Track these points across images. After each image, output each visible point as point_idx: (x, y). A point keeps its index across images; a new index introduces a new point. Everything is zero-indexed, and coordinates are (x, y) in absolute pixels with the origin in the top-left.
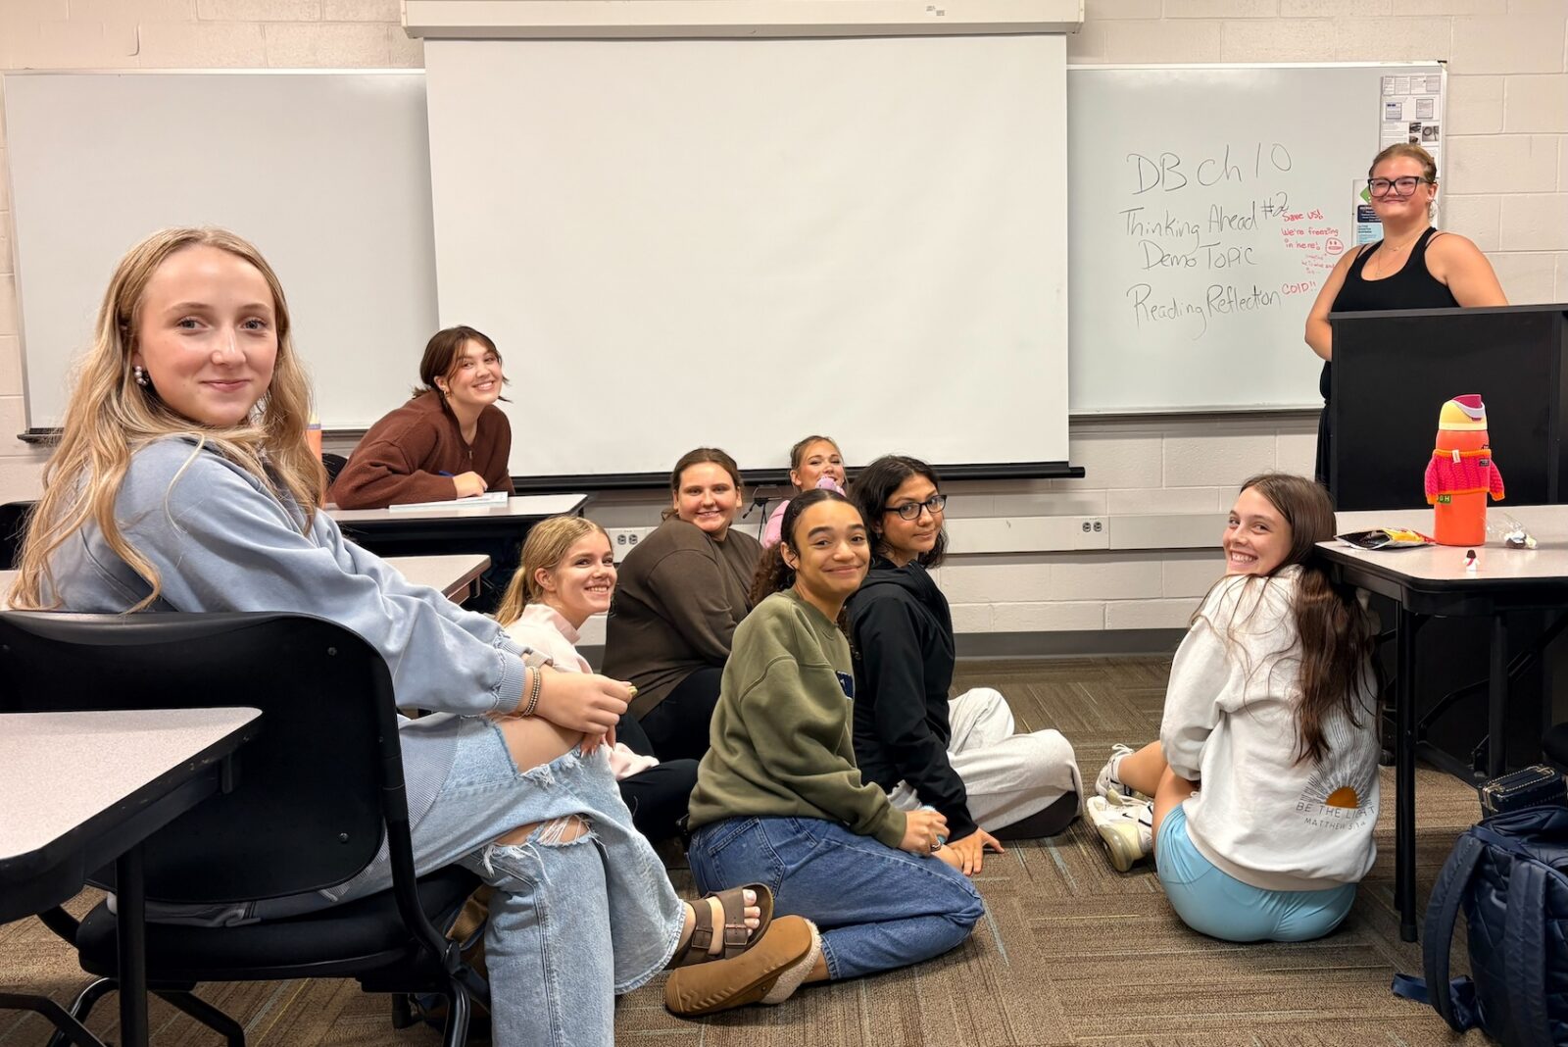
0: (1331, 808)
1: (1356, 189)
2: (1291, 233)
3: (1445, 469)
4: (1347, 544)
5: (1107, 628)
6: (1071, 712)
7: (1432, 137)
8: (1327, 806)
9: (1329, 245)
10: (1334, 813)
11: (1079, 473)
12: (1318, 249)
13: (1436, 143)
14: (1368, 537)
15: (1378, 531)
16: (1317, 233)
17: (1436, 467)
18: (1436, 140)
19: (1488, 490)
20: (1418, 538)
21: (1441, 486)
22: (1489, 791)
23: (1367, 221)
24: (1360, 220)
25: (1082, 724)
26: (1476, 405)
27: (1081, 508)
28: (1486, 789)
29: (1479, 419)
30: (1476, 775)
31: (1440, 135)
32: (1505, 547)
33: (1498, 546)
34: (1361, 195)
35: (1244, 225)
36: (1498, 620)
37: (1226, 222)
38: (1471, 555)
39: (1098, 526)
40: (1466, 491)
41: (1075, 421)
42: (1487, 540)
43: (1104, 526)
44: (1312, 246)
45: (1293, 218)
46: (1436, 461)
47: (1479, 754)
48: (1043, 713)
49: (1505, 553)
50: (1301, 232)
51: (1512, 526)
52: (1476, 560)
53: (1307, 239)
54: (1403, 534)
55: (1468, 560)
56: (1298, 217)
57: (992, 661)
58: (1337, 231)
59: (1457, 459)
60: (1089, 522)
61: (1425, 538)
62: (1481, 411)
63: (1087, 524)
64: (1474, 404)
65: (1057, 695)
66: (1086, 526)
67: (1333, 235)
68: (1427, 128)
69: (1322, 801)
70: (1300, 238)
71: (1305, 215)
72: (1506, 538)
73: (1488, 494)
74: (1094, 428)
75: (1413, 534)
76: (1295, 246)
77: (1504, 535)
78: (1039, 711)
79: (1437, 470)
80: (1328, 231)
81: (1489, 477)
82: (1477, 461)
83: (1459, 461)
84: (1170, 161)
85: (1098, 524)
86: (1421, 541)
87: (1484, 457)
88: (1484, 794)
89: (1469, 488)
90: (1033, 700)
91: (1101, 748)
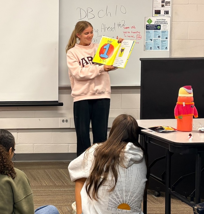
0: (119, 209)
1: (145, 20)
2: (126, 33)
3: (180, 108)
4: (151, 130)
5: (69, 152)
6: (60, 179)
7: (168, 4)
8: (118, 209)
9: (137, 36)
10: (121, 211)
11: (61, 104)
12: (134, 37)
13: (169, 6)
14: (157, 128)
15: (160, 127)
16: (134, 33)
17: (178, 107)
18: (169, 5)
19: (193, 115)
20: (172, 129)
21: (179, 113)
22: (196, 208)
23: (149, 29)
24: (147, 29)
25: (63, 183)
26: (190, 89)
27: (61, 115)
28: (195, 207)
29: (191, 93)
30: (191, 202)
31: (171, 4)
32: (198, 132)
33: (196, 132)
34: (147, 21)
35: (112, 30)
36: (198, 155)
37: (106, 29)
38: (190, 135)
39: (67, 121)
40: (187, 115)
41: (60, 88)
42: (193, 130)
43: (69, 121)
44: (132, 37)
45: (126, 28)
46: (177, 105)
47: (192, 196)
48: (51, 179)
49: (198, 134)
50: (129, 32)
51: (201, 126)
52: (192, 137)
53: (131, 34)
54: (168, 128)
55: (189, 137)
56: (128, 28)
57: (34, 162)
58: (140, 32)
59: (184, 105)
60: (64, 119)
61: (174, 129)
62: (191, 91)
63: (64, 120)
64: (189, 89)
65: (55, 173)
66: (63, 121)
67: (138, 34)
68: (167, 2)
69: (116, 207)
70: (129, 35)
71: (130, 27)
72: (199, 129)
73: (193, 116)
74: (65, 91)
75: (171, 128)
76: (127, 36)
77: (198, 128)
78: (49, 178)
79: (178, 108)
80: (137, 32)
81: (193, 111)
82: (190, 106)
83: (185, 106)
84: (90, 10)
85: (67, 120)
86: (173, 130)
87: (192, 105)
88: (195, 209)
89: (188, 114)
90: (47, 175)
91: (70, 190)
